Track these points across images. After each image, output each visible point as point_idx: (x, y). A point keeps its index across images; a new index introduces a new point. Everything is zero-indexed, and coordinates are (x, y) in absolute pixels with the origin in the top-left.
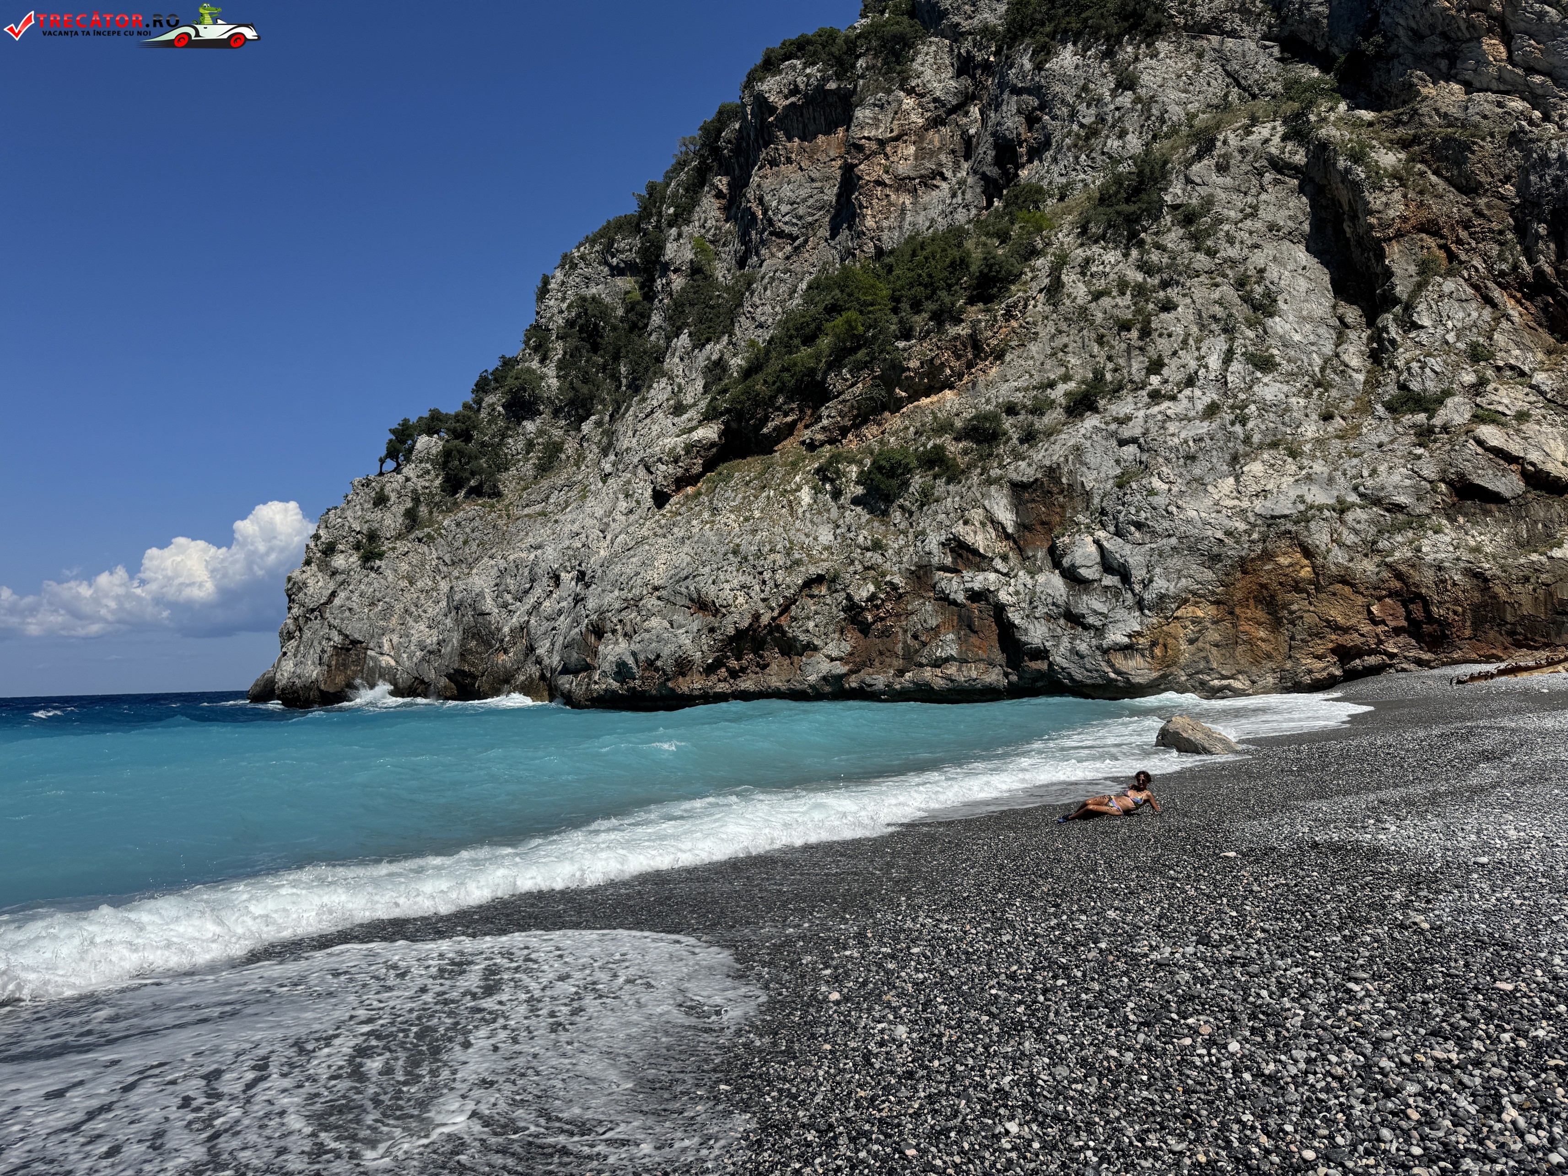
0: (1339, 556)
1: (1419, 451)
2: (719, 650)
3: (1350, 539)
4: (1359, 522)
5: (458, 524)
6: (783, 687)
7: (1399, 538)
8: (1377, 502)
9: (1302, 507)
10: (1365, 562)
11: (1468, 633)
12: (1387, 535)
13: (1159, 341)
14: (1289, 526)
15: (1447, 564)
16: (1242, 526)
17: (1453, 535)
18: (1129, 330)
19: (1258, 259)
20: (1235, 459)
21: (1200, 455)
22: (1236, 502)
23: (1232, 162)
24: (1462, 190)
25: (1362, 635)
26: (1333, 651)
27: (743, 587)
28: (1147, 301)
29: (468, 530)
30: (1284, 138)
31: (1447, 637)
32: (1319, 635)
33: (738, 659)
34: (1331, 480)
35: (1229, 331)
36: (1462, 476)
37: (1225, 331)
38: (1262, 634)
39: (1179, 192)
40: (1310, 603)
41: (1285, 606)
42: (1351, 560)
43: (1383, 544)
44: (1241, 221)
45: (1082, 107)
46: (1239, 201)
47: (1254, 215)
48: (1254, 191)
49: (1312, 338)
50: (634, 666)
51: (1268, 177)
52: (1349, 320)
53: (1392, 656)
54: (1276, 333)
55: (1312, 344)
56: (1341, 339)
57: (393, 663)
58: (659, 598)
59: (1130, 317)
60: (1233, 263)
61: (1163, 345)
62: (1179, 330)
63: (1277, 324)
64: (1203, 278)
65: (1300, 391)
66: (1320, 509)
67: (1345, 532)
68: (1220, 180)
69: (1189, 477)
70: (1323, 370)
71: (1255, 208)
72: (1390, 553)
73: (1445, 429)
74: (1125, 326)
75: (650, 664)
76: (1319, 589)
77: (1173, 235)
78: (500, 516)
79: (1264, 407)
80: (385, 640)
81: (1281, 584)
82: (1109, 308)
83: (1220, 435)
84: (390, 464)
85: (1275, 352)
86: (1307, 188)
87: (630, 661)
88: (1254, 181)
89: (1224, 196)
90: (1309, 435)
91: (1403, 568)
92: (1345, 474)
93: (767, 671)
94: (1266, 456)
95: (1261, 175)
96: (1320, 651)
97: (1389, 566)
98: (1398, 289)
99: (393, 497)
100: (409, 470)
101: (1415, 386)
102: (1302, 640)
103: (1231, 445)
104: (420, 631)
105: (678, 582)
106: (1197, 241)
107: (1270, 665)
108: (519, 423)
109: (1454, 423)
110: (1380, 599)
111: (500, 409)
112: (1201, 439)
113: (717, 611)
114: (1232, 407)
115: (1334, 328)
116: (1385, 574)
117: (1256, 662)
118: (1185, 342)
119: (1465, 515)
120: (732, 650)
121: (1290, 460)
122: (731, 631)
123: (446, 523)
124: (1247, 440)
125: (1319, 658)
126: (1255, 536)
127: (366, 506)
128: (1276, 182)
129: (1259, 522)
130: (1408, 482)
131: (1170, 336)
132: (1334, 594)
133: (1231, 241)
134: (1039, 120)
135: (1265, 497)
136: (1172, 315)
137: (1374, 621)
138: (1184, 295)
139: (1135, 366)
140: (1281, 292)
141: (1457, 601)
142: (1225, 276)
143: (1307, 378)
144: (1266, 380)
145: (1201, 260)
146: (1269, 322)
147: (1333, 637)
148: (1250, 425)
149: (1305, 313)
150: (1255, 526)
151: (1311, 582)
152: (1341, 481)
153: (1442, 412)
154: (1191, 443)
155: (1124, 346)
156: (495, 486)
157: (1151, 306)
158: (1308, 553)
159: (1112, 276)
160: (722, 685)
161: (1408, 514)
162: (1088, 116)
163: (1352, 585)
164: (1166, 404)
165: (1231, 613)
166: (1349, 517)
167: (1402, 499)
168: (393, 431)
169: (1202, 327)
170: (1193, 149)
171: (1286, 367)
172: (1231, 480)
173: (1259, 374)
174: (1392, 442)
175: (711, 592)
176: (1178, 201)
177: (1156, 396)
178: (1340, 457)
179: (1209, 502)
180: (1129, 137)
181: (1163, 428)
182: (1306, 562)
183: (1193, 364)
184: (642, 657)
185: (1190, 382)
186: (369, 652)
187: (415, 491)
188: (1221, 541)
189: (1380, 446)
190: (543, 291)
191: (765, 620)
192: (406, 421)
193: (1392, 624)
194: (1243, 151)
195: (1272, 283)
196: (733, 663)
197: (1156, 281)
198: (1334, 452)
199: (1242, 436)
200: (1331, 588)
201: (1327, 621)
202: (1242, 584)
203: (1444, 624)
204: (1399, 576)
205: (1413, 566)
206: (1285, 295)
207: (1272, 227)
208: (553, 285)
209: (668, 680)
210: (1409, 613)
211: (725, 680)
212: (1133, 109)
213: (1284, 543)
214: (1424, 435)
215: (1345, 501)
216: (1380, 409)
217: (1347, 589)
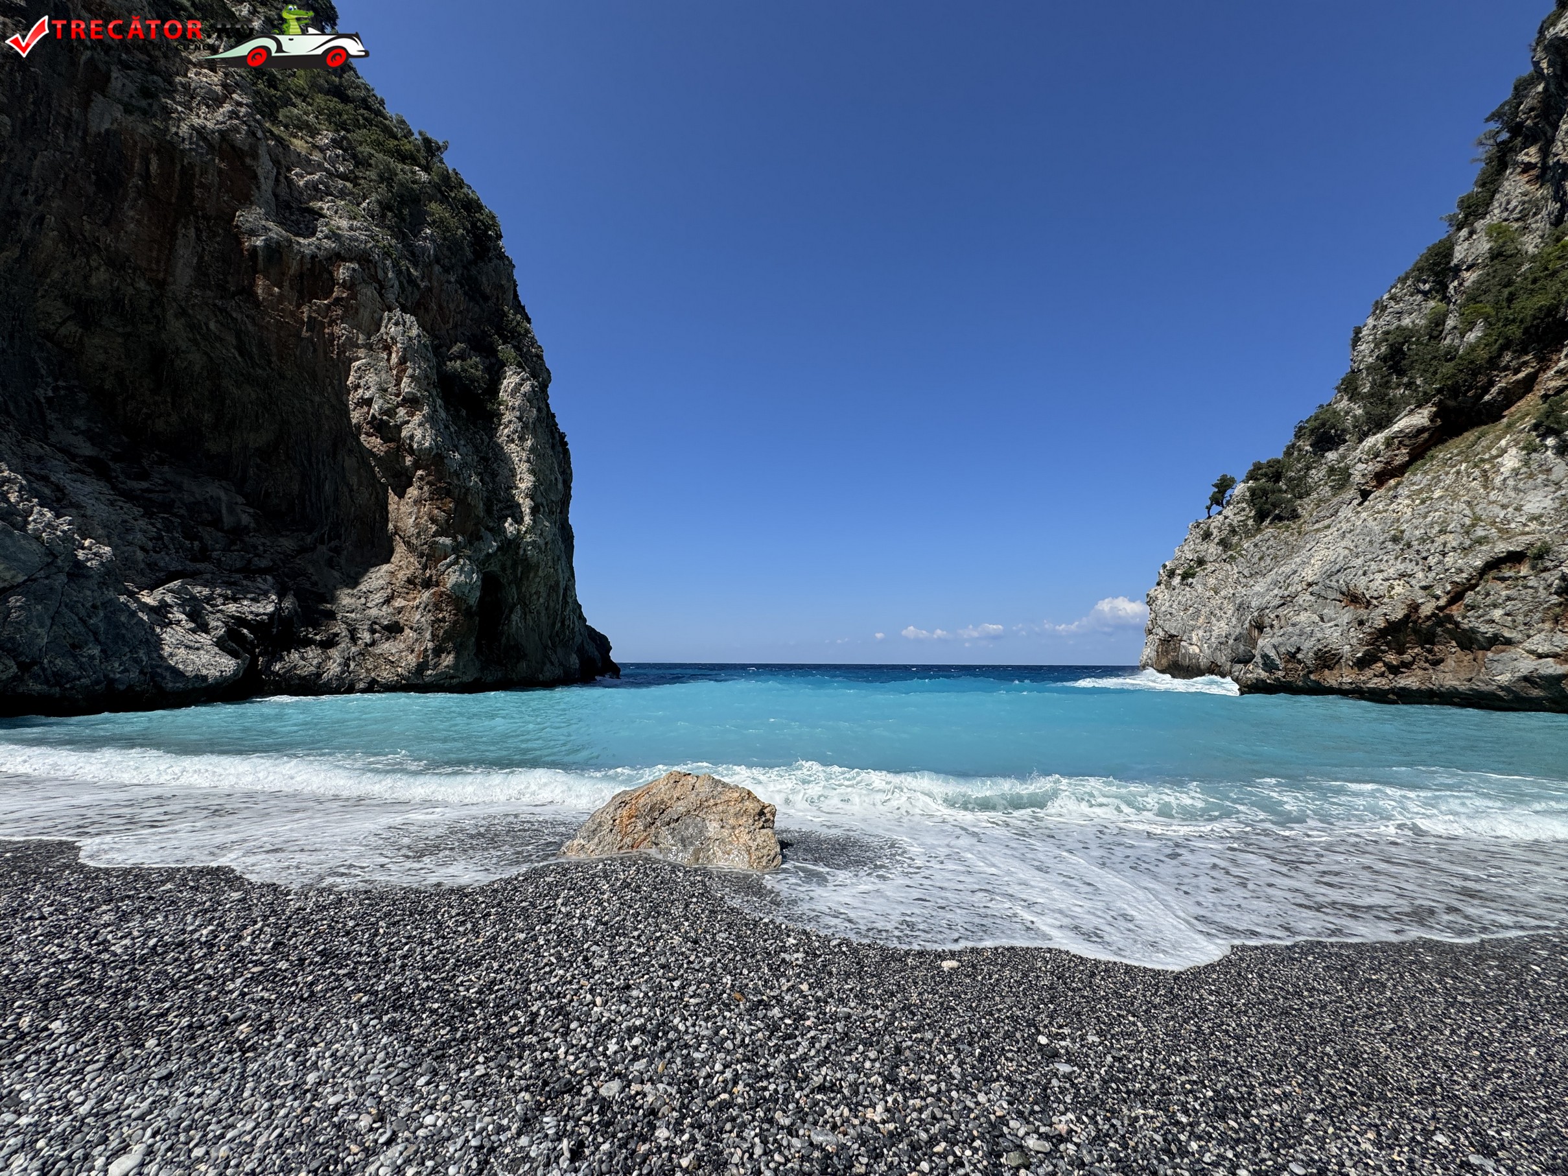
2: (1368, 644)
5: (1256, 545)
6: (1463, 687)
27: (1402, 575)
29: (1264, 549)
33: (1401, 652)
50: (1276, 658)
57: (1197, 651)
58: (1312, 594)
75: (1292, 656)
78: (1292, 534)
80: (1194, 635)
84: (1215, 508)
87: (1272, 654)
93: (1441, 667)
99: (1215, 532)
100: (1229, 511)
104: (1221, 628)
105: (1329, 576)
108: (1323, 456)
111: (1308, 448)
113: (1369, 603)
120: (1388, 644)
122: (1380, 623)
123: (1245, 546)
127: (1197, 541)
156: (1295, 510)
160: (1376, 680)
168: (1215, 486)
175: (1362, 582)
184: (1282, 650)
186: (1183, 643)
187: (1230, 525)
190: (1356, 340)
191: (1427, 609)
192: (1225, 476)
196: (1392, 658)
208: (1365, 332)
209: (1311, 672)
211: (1382, 675)
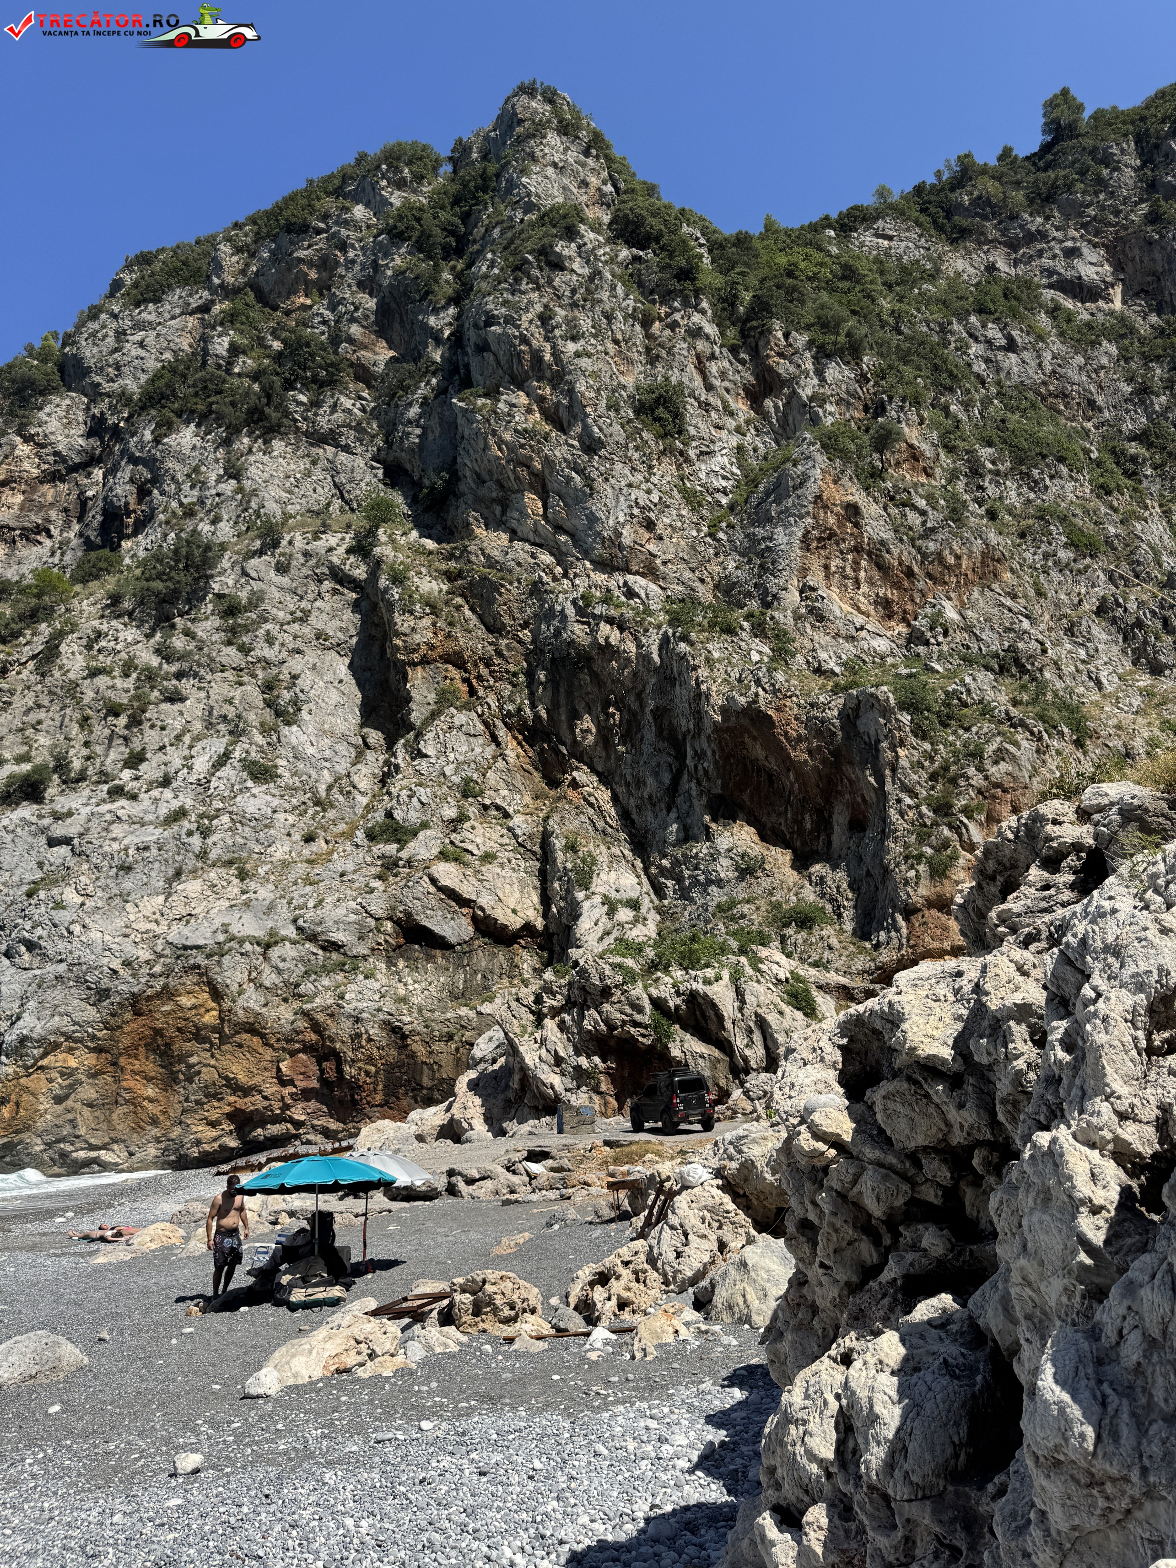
0: (252, 1000)
1: (377, 884)
3: (269, 978)
4: (284, 960)
7: (326, 982)
8: (313, 938)
9: (221, 938)
10: (283, 1007)
11: (379, 1098)
12: (313, 977)
13: (148, 732)
14: (201, 960)
15: (365, 1015)
16: (144, 954)
17: (384, 981)
18: (117, 715)
19: (296, 664)
20: (178, 874)
21: (139, 867)
22: (152, 926)
23: (294, 563)
24: (490, 629)
25: (266, 1098)
26: (230, 1117)
28: (152, 688)
30: (349, 551)
31: (354, 1102)
32: (217, 1096)
34: (271, 908)
35: (236, 733)
36: (408, 915)
37: (231, 733)
38: (150, 1092)
39: (231, 582)
40: (212, 1056)
41: (182, 1058)
42: (266, 1005)
43: (306, 987)
44: (288, 623)
45: (186, 487)
46: (291, 603)
47: (303, 620)
48: (310, 596)
49: (328, 754)
51: (327, 585)
52: (371, 741)
53: (298, 1124)
54: (289, 743)
55: (326, 760)
56: (359, 757)
59: (125, 701)
60: (267, 663)
61: (151, 737)
62: (177, 724)
63: (292, 734)
64: (229, 675)
65: (295, 808)
66: (241, 942)
67: (268, 970)
68: (279, 579)
69: (115, 891)
70: (329, 788)
71: (307, 613)
72: (311, 998)
73: (409, 863)
74: (114, 711)
76: (224, 1040)
77: (208, 624)
79: (240, 820)
81: (179, 1030)
82: (103, 687)
83: (172, 845)
85: (281, 762)
86: (363, 604)
88: (313, 587)
89: (277, 595)
90: (278, 855)
91: (320, 1017)
92: (289, 903)
94: (212, 875)
95: (321, 582)
96: (214, 1115)
97: (306, 1014)
98: (414, 714)
101: (398, 815)
102: (197, 1102)
103: (179, 858)
106: (232, 636)
107: (155, 1132)
109: (420, 857)
110: (293, 1054)
112: (146, 848)
114: (202, 816)
115: (356, 747)
116: (302, 1024)
117: (138, 1128)
118: (179, 738)
119: (407, 959)
121: (236, 881)
124: (203, 855)
125: (213, 1124)
126: (158, 969)
128: (335, 592)
129: (167, 952)
130: (353, 918)
131: (163, 728)
132: (240, 1046)
133: (270, 640)
134: (150, 493)
135: (188, 922)
136: (178, 706)
137: (283, 1082)
138: (200, 689)
139: (113, 755)
140: (308, 702)
141: (370, 1060)
142: (254, 676)
143: (309, 795)
144: (255, 791)
145: (231, 655)
146: (285, 730)
147: (232, 1099)
148: (214, 838)
149: (326, 726)
150: (161, 956)
151: (214, 1029)
152: (283, 910)
153: (411, 845)
154: (131, 852)
155: (107, 732)
157: (156, 693)
158: (217, 994)
159: (124, 655)
161: (345, 954)
162: (190, 496)
163: (263, 1036)
164: (123, 802)
165: (114, 1064)
166: (275, 953)
167: (339, 936)
169: (209, 725)
170: (258, 543)
171: (287, 778)
172: (161, 898)
173: (250, 784)
174: (355, 871)
176: (226, 591)
177: (117, 792)
178: (295, 883)
179: (119, 923)
180: (221, 525)
181: (106, 830)
182: (214, 1005)
183: (177, 762)
185: (166, 782)
188: (115, 972)
189: (342, 875)
193: (301, 1084)
194: (306, 554)
195: (302, 691)
197: (174, 668)
198: (291, 877)
199: (197, 850)
200: (237, 1038)
201: (227, 1078)
202: (133, 1026)
203: (354, 1086)
204: (316, 1027)
205: (332, 1015)
206: (312, 706)
207: (320, 635)
210: (322, 1071)
212: (233, 498)
213: (190, 980)
214: (390, 865)
215: (277, 934)
216: (360, 835)
217: (255, 1039)
